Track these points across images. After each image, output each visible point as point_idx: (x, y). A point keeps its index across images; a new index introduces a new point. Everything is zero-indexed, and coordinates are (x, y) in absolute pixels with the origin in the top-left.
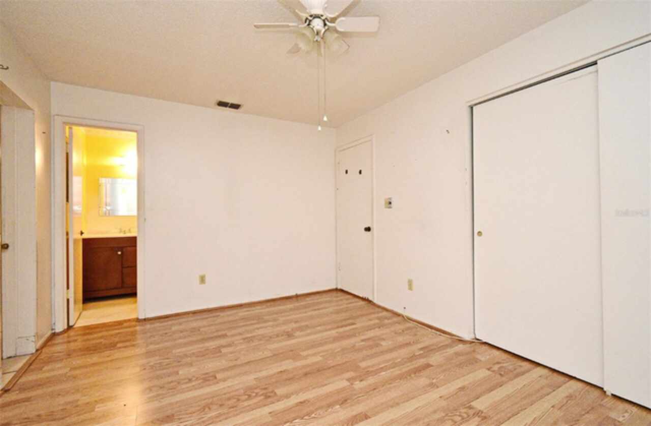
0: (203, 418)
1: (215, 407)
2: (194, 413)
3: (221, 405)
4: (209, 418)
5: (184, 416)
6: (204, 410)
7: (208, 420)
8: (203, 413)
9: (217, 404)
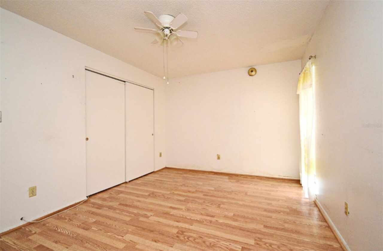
0: (217, 241)
1: (208, 243)
2: (219, 247)
3: (204, 242)
4: (214, 239)
5: (225, 248)
6: (213, 245)
7: (216, 238)
8: (215, 244)
9: (206, 244)
